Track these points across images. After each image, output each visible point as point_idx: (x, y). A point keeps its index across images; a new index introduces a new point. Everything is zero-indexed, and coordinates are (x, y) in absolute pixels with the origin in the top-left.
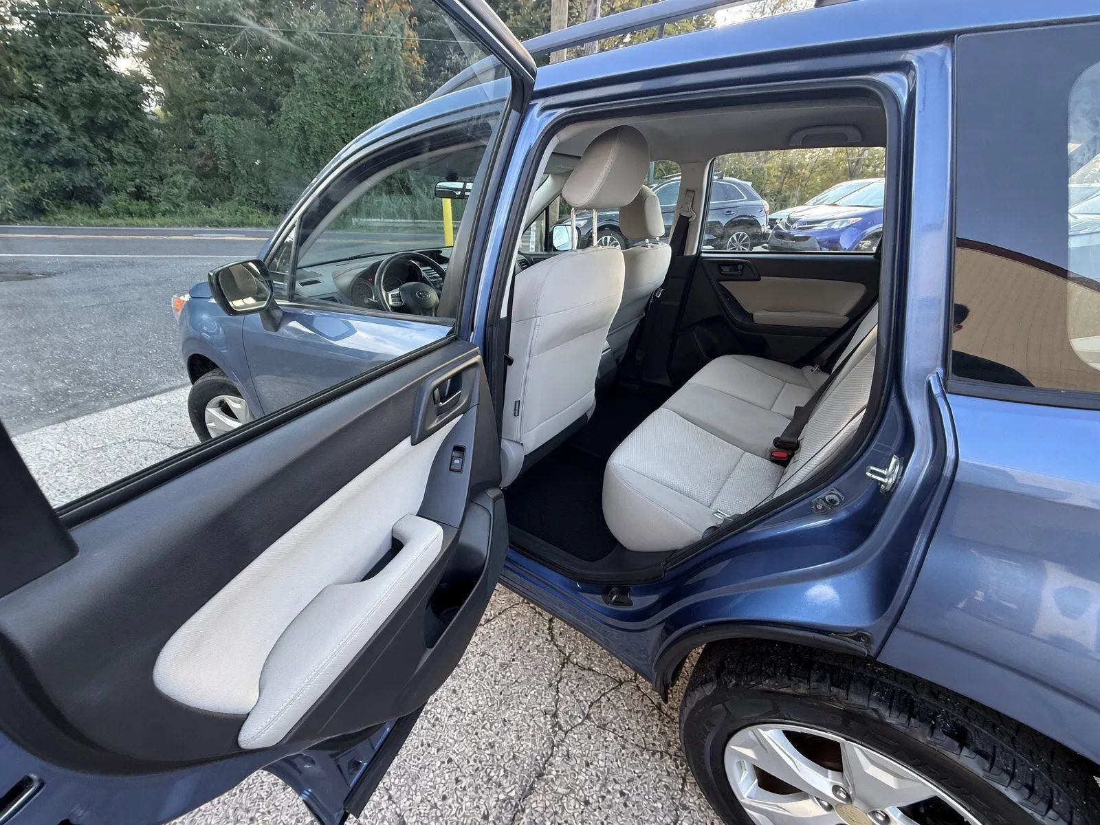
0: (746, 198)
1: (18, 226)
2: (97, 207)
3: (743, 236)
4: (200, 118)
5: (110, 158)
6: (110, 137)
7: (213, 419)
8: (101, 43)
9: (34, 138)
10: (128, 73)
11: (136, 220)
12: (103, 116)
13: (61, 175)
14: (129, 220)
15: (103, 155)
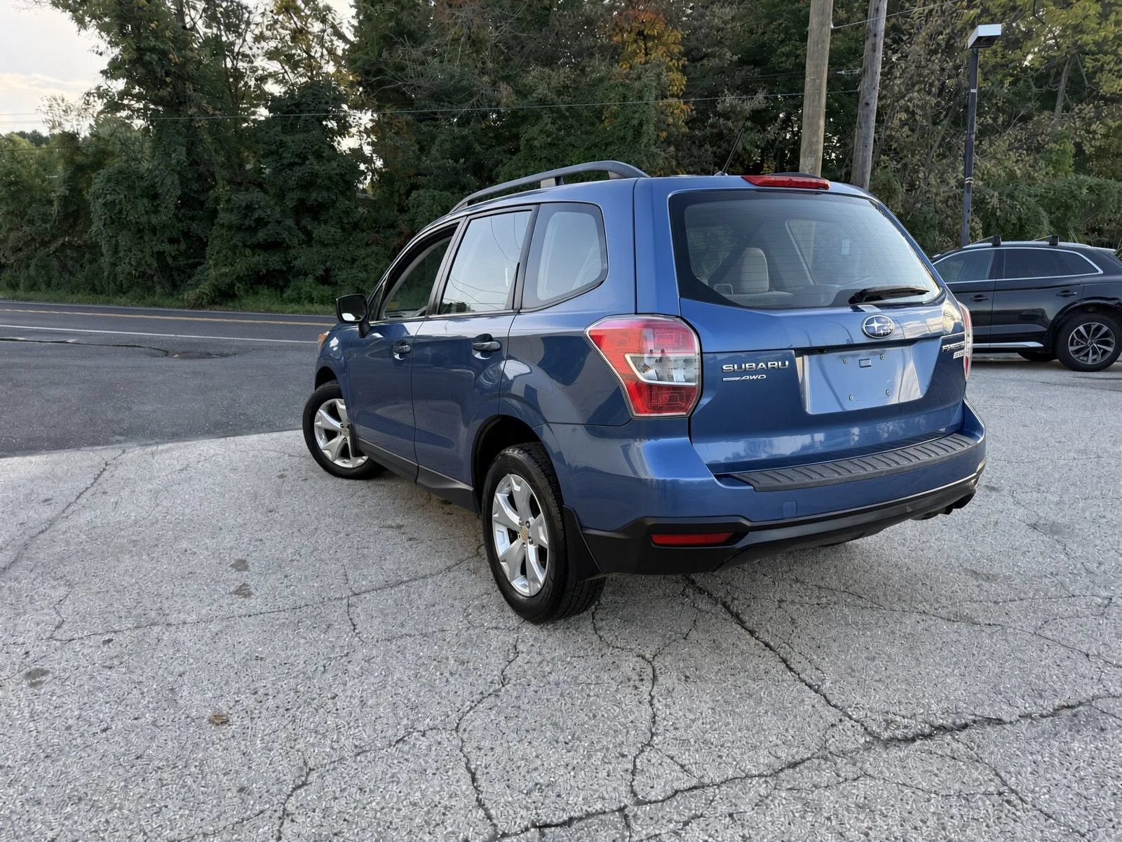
0: (1101, 272)
1: (208, 311)
2: (282, 292)
3: (1099, 329)
4: (408, 194)
5: (309, 239)
6: (316, 218)
7: (321, 418)
8: (332, 124)
9: (247, 222)
10: (348, 152)
11: (317, 307)
12: (315, 196)
13: (257, 259)
14: (308, 306)
15: (302, 236)
